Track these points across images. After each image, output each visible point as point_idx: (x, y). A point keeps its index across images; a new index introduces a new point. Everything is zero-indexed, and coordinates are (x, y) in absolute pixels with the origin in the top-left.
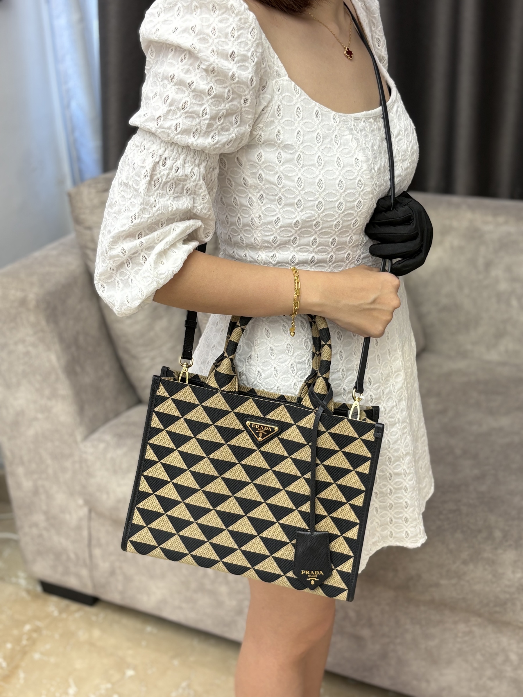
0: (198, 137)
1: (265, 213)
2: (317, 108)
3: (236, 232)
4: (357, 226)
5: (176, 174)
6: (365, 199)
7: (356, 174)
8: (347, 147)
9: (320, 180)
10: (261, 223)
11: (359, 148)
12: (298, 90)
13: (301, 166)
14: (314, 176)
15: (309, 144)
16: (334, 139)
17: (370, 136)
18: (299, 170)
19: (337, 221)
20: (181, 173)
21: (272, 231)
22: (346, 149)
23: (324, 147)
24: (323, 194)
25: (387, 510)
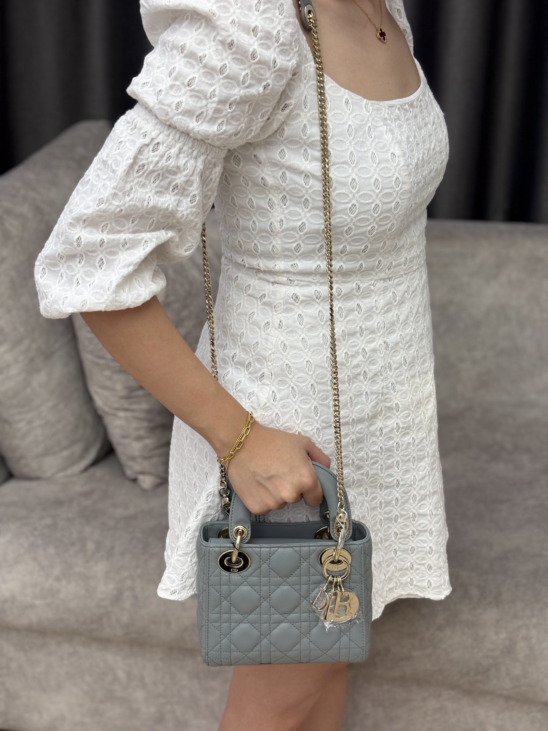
0: (203, 122)
1: (288, 216)
2: (346, 96)
3: (249, 237)
4: (393, 230)
5: (167, 164)
6: (403, 199)
7: (393, 171)
8: (382, 140)
9: (354, 179)
10: (283, 228)
11: (394, 141)
14: (346, 175)
15: (340, 138)
16: (367, 131)
19: (372, 226)
20: (173, 163)
21: (295, 237)
22: (380, 142)
23: (357, 140)
24: (357, 196)
25: (408, 554)
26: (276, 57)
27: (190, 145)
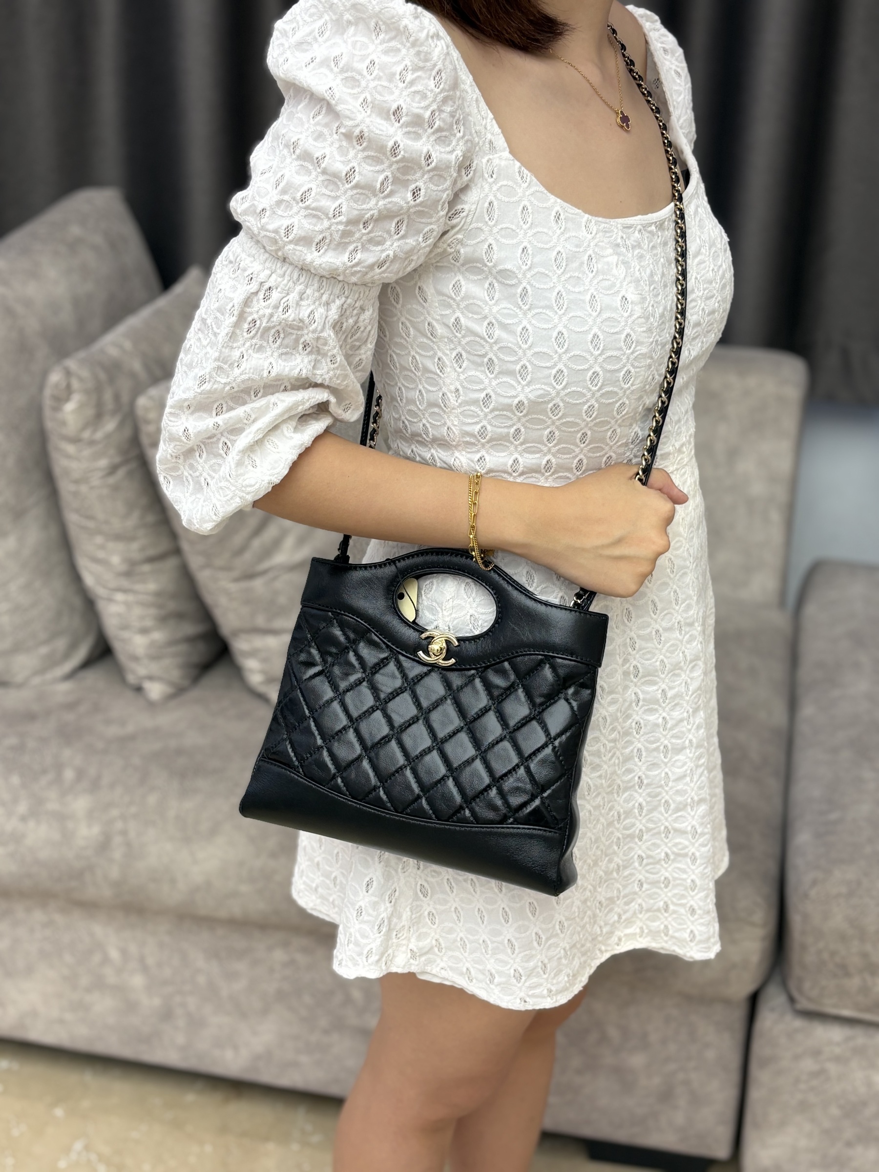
0: (326, 251)
1: (466, 384)
2: (557, 208)
3: (415, 415)
4: (623, 413)
5: (285, 316)
6: (637, 367)
7: (623, 324)
8: (608, 277)
9: (560, 333)
10: (459, 401)
11: (629, 279)
12: (525, 176)
13: (527, 307)
14: (550, 326)
15: (543, 270)
16: (586, 262)
17: (648, 257)
18: (525, 314)
19: (589, 404)
20: (294, 315)
21: (478, 416)
22: (606, 279)
23: (568, 275)
24: (565, 357)
25: (660, 888)
26: (431, 150)
27: (316, 285)
